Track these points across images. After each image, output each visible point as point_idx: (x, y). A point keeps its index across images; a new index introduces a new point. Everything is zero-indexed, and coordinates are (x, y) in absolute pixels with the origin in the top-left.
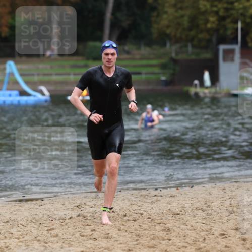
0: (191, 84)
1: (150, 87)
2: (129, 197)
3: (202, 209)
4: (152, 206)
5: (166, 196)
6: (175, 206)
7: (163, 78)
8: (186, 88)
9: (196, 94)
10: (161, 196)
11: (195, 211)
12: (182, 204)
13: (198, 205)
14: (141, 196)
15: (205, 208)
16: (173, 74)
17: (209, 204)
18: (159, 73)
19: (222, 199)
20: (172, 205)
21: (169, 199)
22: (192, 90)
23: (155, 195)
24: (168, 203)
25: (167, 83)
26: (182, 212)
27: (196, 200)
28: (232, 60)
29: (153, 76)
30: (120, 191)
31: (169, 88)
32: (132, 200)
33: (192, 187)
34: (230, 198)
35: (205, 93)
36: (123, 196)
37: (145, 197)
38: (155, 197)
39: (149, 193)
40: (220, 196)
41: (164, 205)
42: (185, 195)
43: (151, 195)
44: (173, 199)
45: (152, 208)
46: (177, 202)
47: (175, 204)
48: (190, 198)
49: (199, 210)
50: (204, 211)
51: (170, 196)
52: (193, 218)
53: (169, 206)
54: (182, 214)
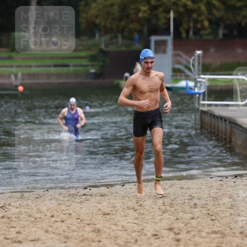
0: (122, 77)
1: (79, 80)
2: (57, 197)
3: (133, 208)
4: (81, 206)
5: (96, 195)
6: (105, 206)
7: (92, 71)
8: (116, 82)
10: (91, 195)
11: (126, 210)
12: (112, 203)
13: (130, 204)
14: (70, 195)
15: (136, 207)
16: (103, 66)
17: (140, 203)
18: (88, 66)
20: (102, 205)
21: (98, 198)
23: (85, 195)
24: (97, 203)
25: (96, 76)
26: (113, 212)
27: (128, 199)
28: (165, 52)
29: (81, 69)
30: (47, 191)
31: (99, 81)
32: (60, 200)
33: (123, 186)
36: (51, 196)
37: (73, 196)
38: (84, 196)
39: (78, 192)
40: (153, 195)
41: (94, 204)
42: (116, 194)
43: (79, 194)
44: (103, 198)
45: (81, 208)
46: (107, 201)
47: (105, 204)
48: (121, 198)
49: (131, 209)
50: (135, 211)
51: (100, 195)
52: (124, 218)
53: (99, 206)
54: (113, 214)
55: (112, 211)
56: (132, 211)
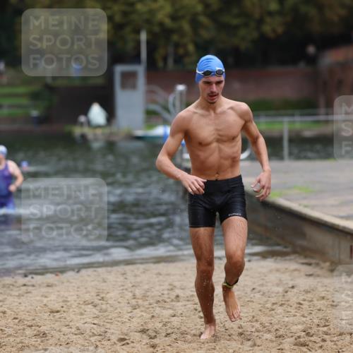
0: (75, 121)
1: (16, 127)
3: (92, 303)
4: (20, 301)
5: (40, 285)
6: (53, 300)
7: (35, 113)
8: (67, 128)
9: (83, 137)
10: (33, 286)
11: (83, 306)
12: (63, 297)
13: (87, 297)
14: (4, 286)
15: (97, 301)
17: (102, 295)
19: (122, 288)
20: (49, 299)
21: (44, 290)
22: (77, 131)
23: (25, 285)
24: (42, 296)
25: (41, 120)
26: (62, 309)
27: (85, 291)
28: (134, 87)
29: (19, 111)
33: (78, 272)
34: (133, 286)
35: (95, 135)
37: (9, 287)
38: (25, 288)
39: (16, 282)
40: (120, 284)
41: (38, 298)
42: (68, 284)
43: (18, 285)
44: (50, 290)
45: (20, 303)
46: (56, 293)
47: (53, 297)
48: (76, 289)
49: (89, 304)
50: (95, 306)
51: (45, 285)
52: (79, 317)
53: (45, 300)
54: (64, 312)
55: (62, 307)
56: (90, 306)
